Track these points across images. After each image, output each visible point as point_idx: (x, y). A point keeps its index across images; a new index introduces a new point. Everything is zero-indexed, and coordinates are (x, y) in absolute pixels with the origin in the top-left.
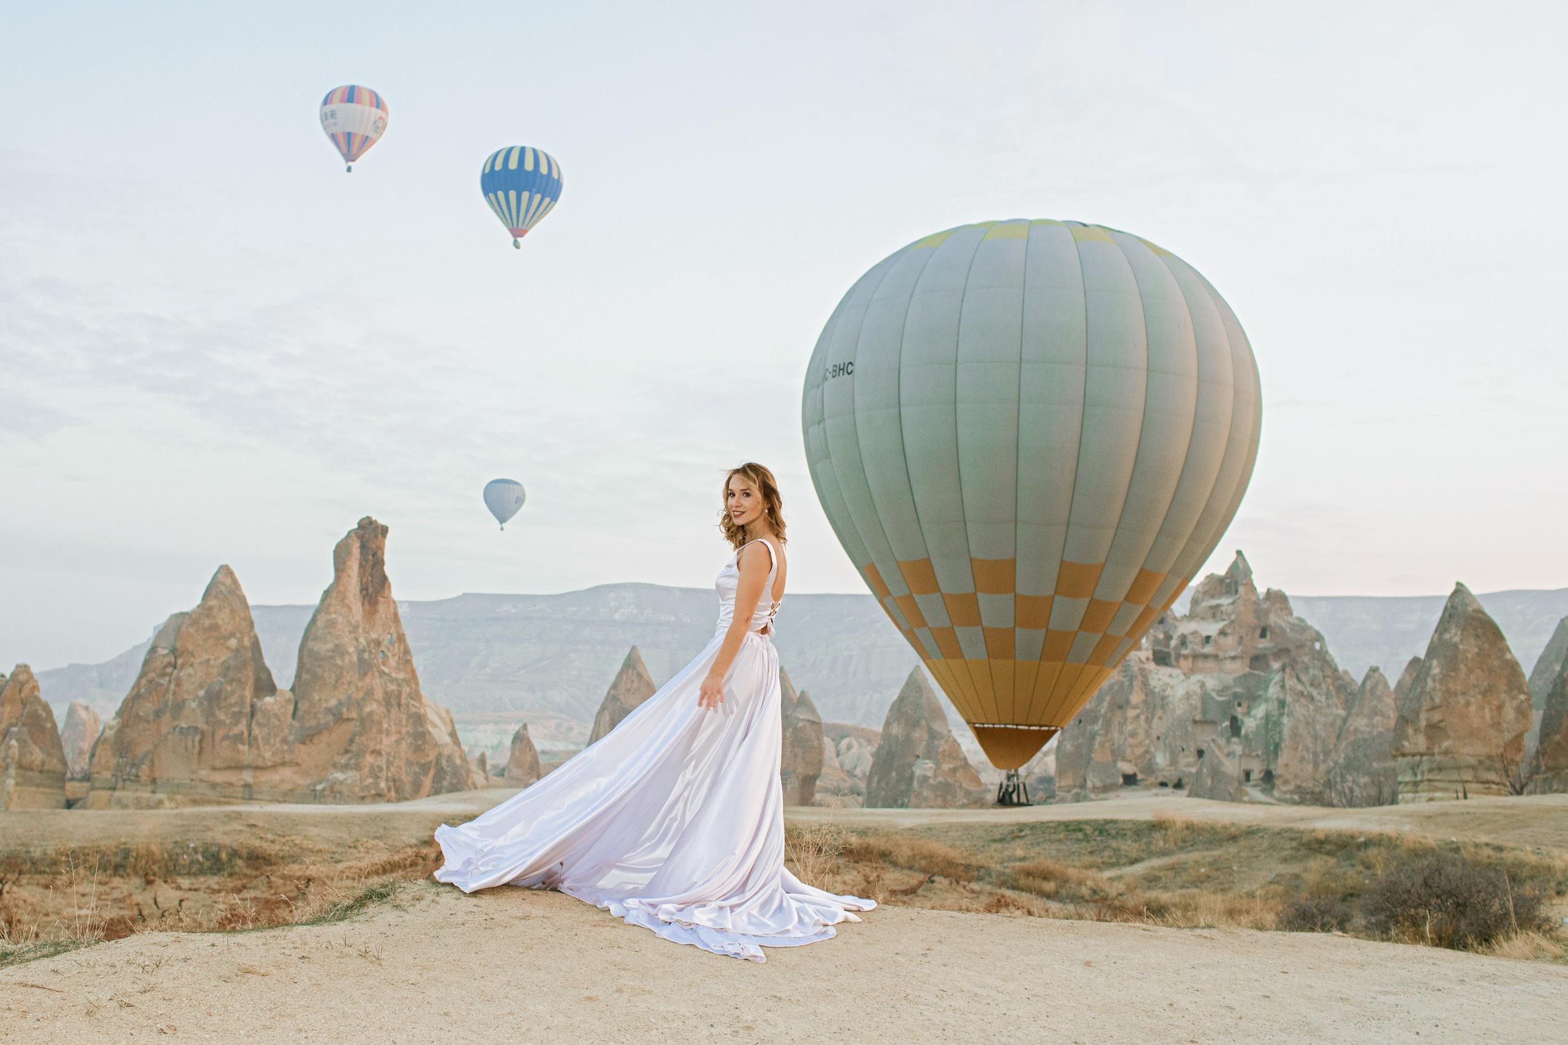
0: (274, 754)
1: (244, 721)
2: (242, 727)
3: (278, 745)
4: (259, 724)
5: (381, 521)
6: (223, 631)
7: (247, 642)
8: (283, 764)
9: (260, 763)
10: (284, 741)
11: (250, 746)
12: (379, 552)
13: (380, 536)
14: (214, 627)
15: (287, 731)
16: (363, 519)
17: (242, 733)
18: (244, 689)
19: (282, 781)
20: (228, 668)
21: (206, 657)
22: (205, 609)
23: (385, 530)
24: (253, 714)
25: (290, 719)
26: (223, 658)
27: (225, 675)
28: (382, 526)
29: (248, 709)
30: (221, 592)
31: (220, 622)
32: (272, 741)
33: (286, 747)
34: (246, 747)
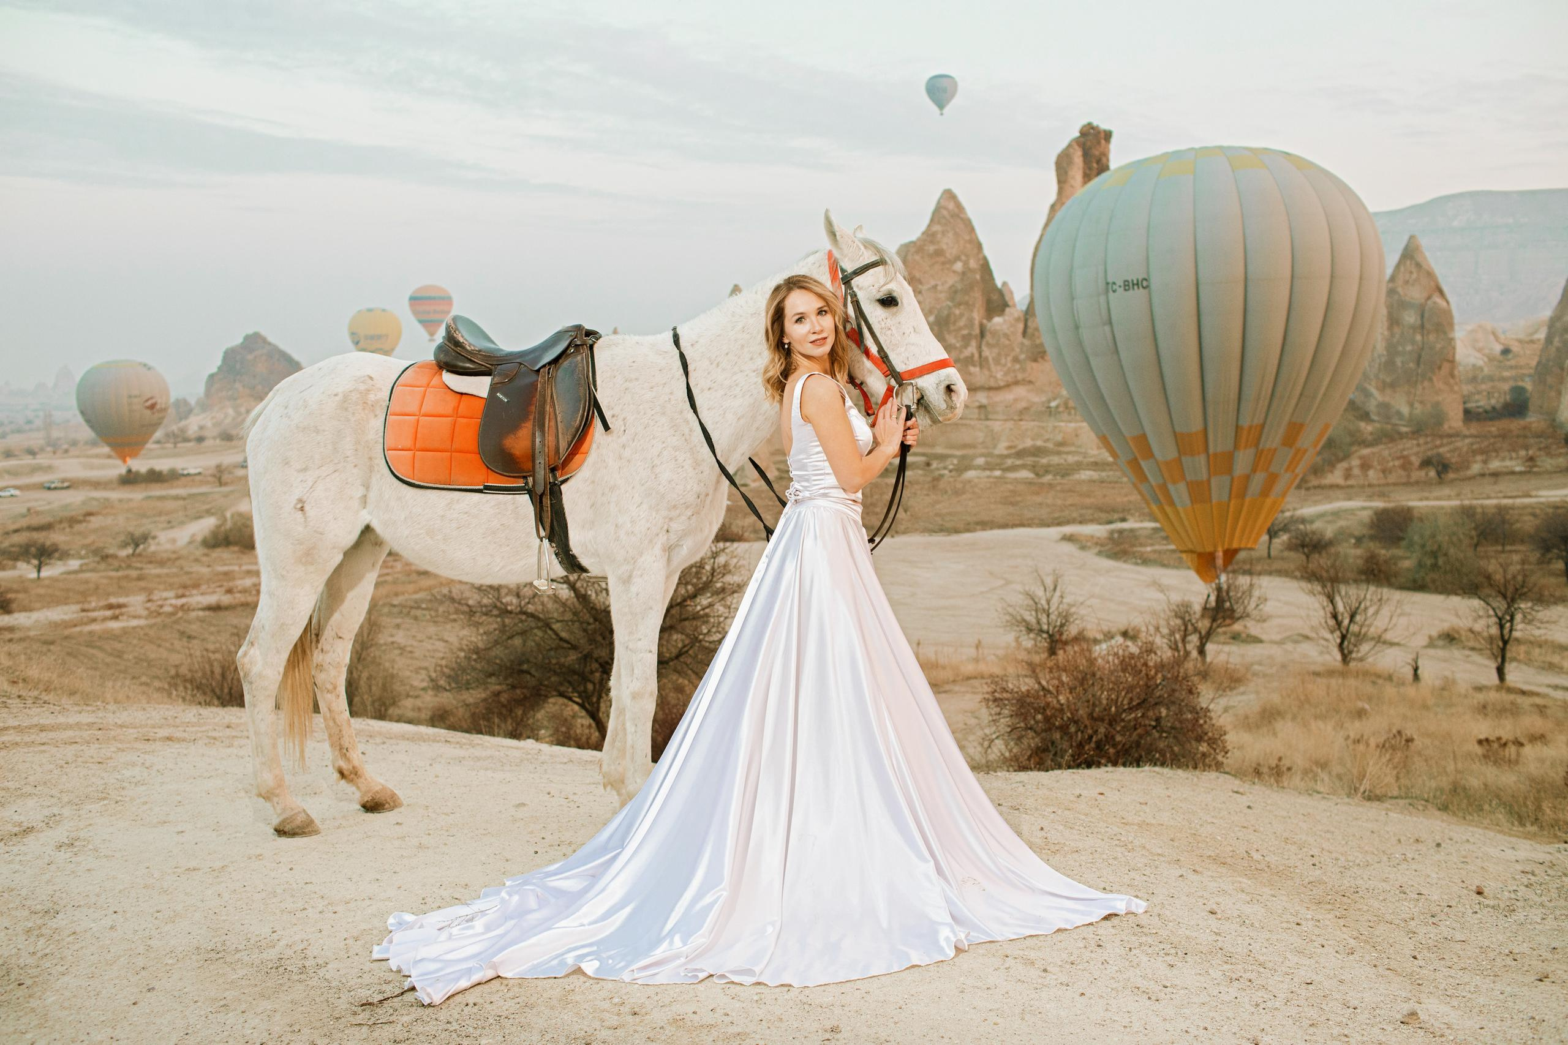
0: (1006, 374)
1: (974, 343)
2: (972, 349)
3: (1009, 365)
4: (988, 345)
5: (1104, 126)
6: (948, 255)
7: (973, 264)
8: (1016, 383)
9: (992, 383)
10: (1016, 360)
11: (981, 367)
12: (1104, 160)
13: (1103, 142)
14: (939, 253)
15: (1018, 350)
16: (1084, 126)
17: (973, 355)
18: (972, 311)
19: (1016, 400)
20: (956, 292)
21: (933, 283)
22: (929, 236)
23: (1108, 135)
24: (982, 334)
25: (1020, 338)
26: (950, 282)
27: (952, 299)
28: (1105, 131)
29: (977, 331)
30: (944, 217)
31: (945, 247)
32: (1003, 361)
33: (1017, 366)
34: (978, 369)
